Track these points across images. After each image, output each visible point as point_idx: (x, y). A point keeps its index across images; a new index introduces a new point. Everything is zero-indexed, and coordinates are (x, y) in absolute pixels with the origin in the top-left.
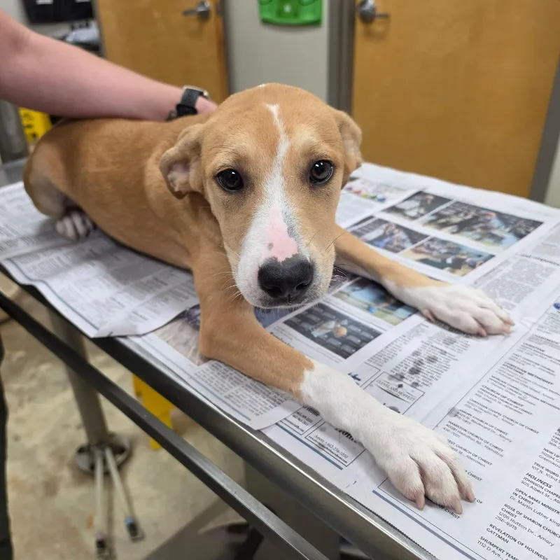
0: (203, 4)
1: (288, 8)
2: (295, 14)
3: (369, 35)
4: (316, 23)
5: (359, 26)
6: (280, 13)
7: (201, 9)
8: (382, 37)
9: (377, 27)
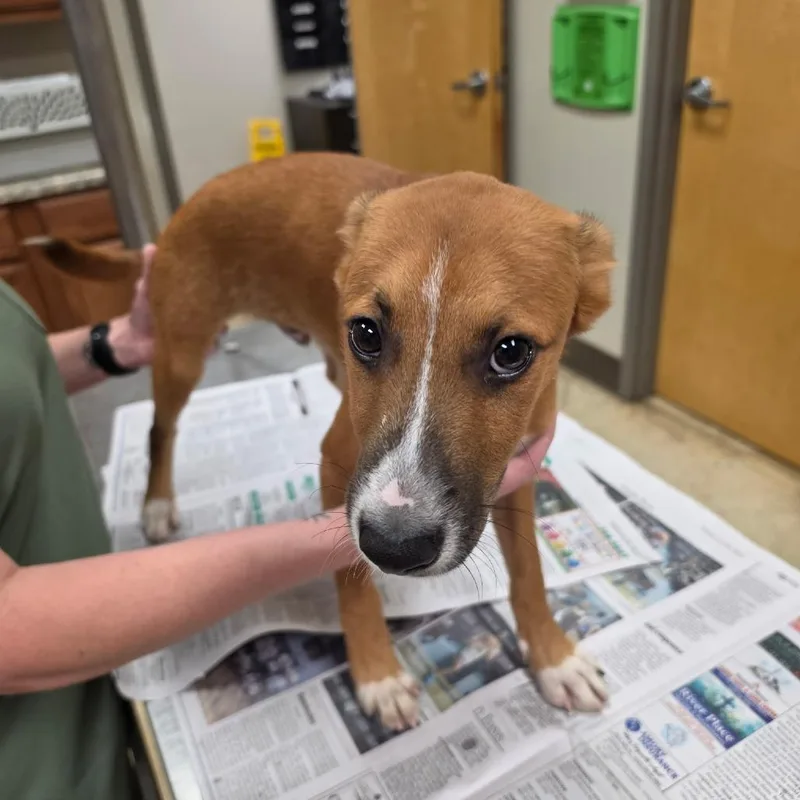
0: (476, 75)
1: (588, 86)
2: (598, 94)
3: (700, 126)
4: (625, 109)
5: (688, 115)
6: (579, 91)
7: (474, 83)
8: (718, 132)
9: (713, 118)
